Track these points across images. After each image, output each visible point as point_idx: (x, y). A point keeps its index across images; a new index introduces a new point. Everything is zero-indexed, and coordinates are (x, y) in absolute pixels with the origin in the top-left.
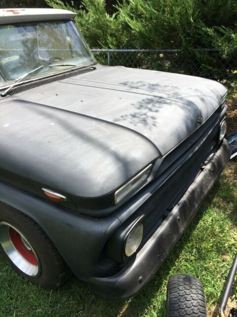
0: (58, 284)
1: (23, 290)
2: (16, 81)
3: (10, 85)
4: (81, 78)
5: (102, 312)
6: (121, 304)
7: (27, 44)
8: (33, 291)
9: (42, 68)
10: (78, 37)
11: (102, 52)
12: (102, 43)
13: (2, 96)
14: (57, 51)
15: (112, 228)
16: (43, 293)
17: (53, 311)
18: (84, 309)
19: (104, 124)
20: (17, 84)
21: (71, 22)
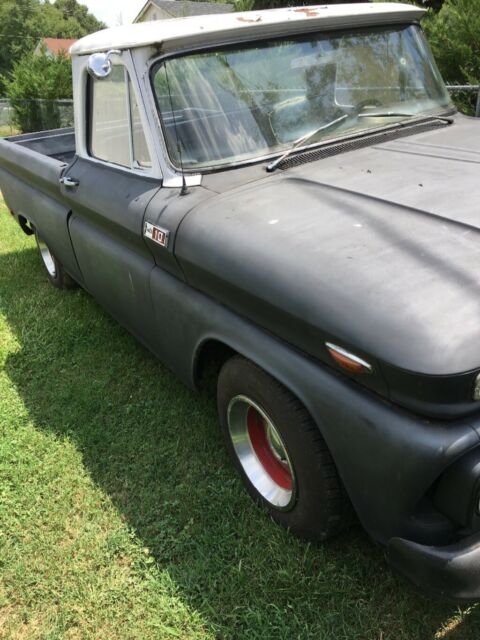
0: (324, 534)
1: (259, 527)
2: (295, 145)
3: (284, 152)
4: (419, 140)
5: (405, 615)
6: (449, 613)
7: (311, 79)
8: (275, 535)
9: (343, 121)
10: (423, 59)
11: (465, 90)
12: (468, 71)
13: (268, 170)
14: (369, 91)
15: (458, 447)
16: (292, 544)
17: (308, 580)
18: (368, 597)
19: (467, 233)
20: (296, 149)
21: (413, 28)
